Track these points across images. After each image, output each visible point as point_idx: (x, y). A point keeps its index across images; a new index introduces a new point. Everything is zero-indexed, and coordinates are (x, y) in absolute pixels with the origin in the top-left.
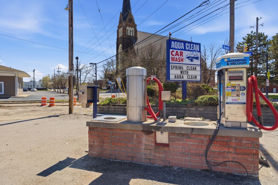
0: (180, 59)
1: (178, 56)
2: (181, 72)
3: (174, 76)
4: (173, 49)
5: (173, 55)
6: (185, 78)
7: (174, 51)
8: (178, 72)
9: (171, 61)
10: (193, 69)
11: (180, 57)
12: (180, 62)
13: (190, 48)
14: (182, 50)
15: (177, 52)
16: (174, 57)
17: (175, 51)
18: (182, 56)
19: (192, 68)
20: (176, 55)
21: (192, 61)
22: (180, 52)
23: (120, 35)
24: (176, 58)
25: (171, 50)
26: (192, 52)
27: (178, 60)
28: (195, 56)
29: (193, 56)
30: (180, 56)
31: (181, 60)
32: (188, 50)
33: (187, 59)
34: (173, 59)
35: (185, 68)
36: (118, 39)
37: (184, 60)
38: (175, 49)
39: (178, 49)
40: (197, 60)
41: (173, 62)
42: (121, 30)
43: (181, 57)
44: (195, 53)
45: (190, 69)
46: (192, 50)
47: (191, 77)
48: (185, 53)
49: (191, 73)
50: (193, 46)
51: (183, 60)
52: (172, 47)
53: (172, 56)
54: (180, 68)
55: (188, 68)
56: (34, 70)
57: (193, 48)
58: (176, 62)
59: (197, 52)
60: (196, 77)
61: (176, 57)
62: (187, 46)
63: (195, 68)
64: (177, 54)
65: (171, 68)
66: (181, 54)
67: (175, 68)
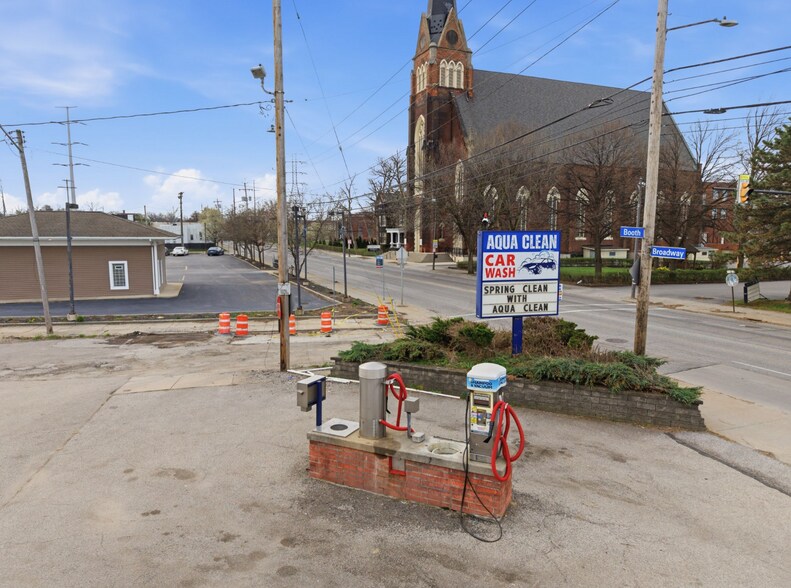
0: (507, 271)
1: (503, 264)
2: (510, 299)
3: (492, 308)
4: (491, 250)
5: (492, 265)
6: (519, 310)
7: (492, 256)
8: (502, 299)
9: (485, 278)
10: (540, 289)
11: (508, 267)
12: (507, 278)
13: (534, 245)
14: (514, 250)
15: (500, 256)
16: (492, 267)
17: (496, 255)
18: (513, 264)
19: (538, 287)
20: (497, 265)
21: (536, 272)
22: (509, 256)
23: (422, 86)
24: (499, 270)
25: (485, 255)
26: (538, 253)
27: (502, 274)
28: (546, 261)
29: (540, 261)
30: (508, 264)
31: (510, 272)
32: (529, 250)
33: (525, 270)
34: (490, 273)
35: (518, 289)
36: (413, 98)
37: (516, 272)
38: (496, 250)
39: (504, 250)
40: (550, 269)
41: (490, 279)
42: (423, 70)
43: (511, 266)
44: (545, 254)
45: (532, 289)
46: (537, 247)
47: (532, 308)
48: (521, 258)
49: (533, 298)
50: (541, 239)
51: (514, 273)
52: (488, 248)
53: (489, 267)
54: (507, 289)
55: (526, 289)
56: (181, 193)
57: (540, 245)
58: (498, 278)
59: (550, 252)
60: (546, 307)
61: (496, 268)
62: (526, 242)
63: (546, 288)
64: (500, 261)
65: (484, 291)
66: (511, 260)
67: (494, 292)
